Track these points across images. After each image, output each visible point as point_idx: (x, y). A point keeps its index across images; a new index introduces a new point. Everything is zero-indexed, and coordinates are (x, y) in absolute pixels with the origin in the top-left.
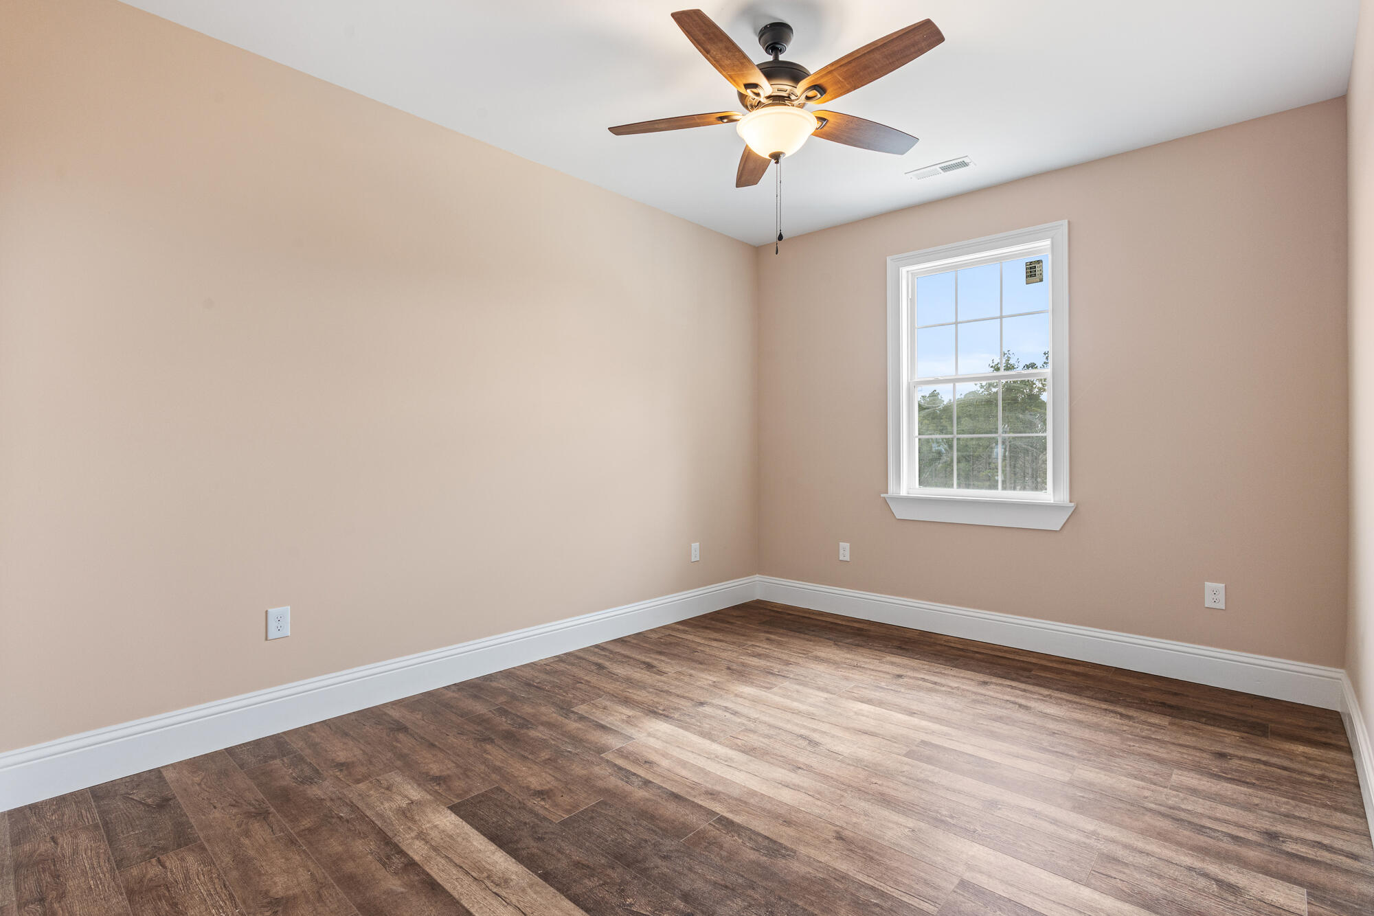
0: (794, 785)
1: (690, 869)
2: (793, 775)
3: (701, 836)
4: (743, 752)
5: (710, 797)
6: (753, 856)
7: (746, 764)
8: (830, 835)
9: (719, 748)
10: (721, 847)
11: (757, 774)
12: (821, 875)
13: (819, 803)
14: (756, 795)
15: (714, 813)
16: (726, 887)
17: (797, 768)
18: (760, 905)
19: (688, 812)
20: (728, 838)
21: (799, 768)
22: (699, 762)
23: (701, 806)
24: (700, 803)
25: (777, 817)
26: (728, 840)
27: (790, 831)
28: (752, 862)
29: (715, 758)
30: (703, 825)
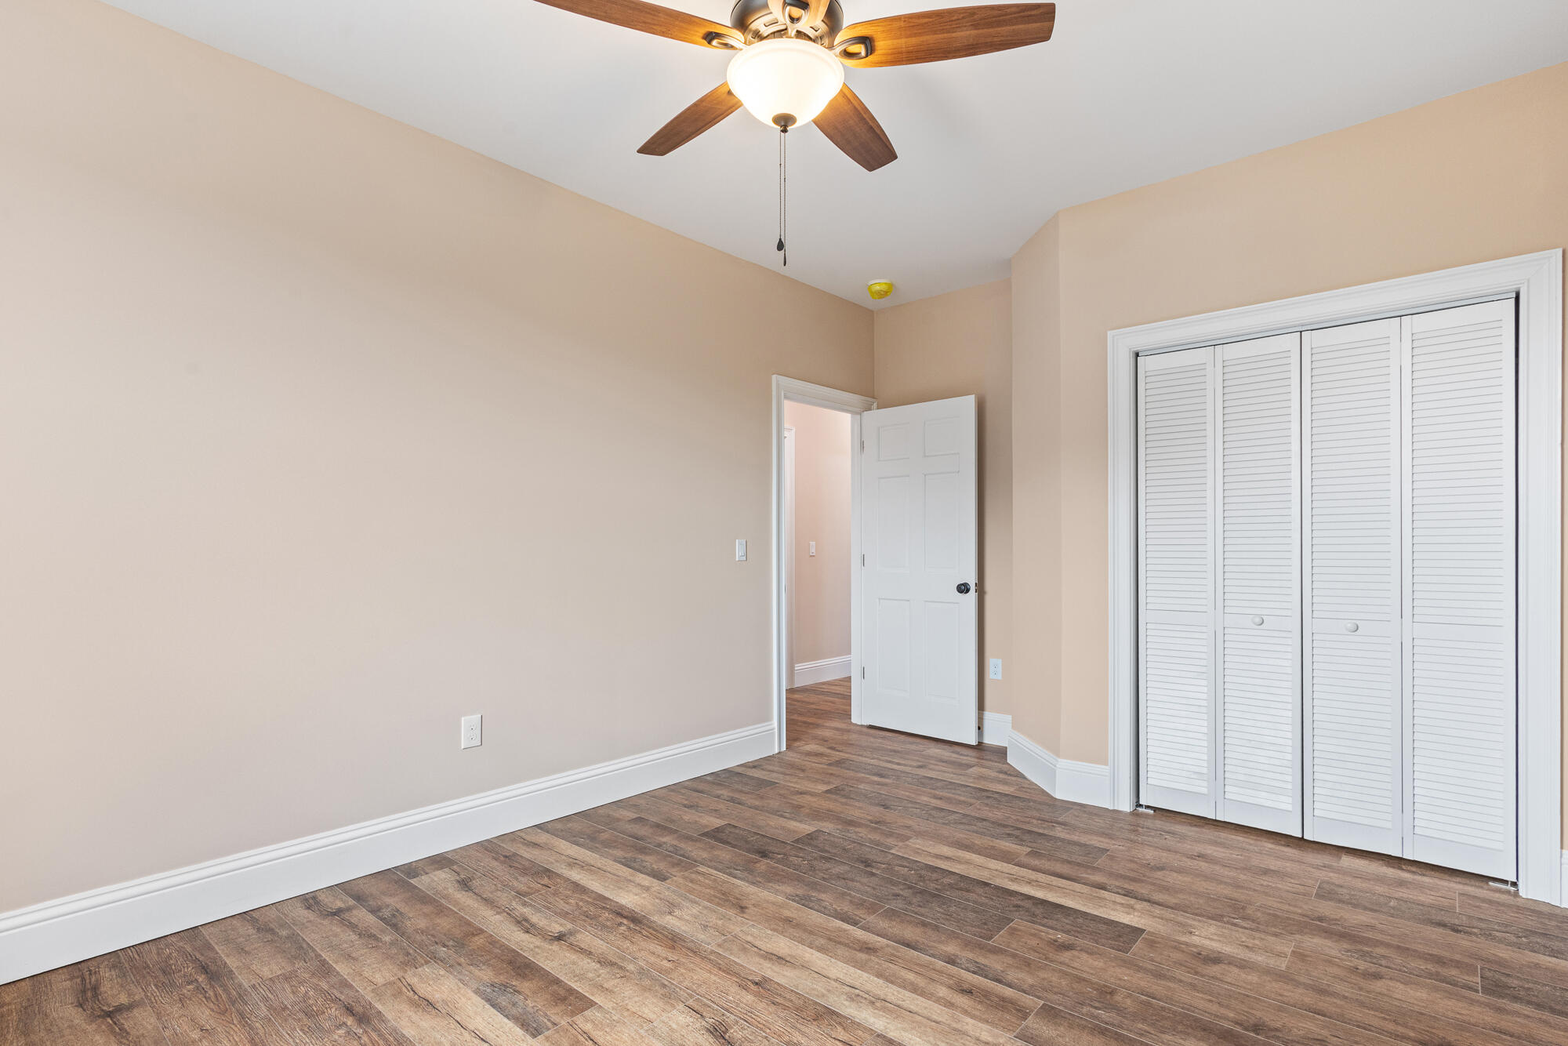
0: (770, 959)
1: (874, 889)
2: (769, 974)
3: (872, 909)
4: (833, 1013)
5: (870, 946)
6: (823, 896)
7: (829, 991)
8: (752, 910)
9: (872, 1020)
10: (851, 902)
11: (816, 975)
12: (771, 884)
13: (749, 938)
14: (817, 947)
15: (863, 928)
16: (844, 879)
17: (761, 985)
18: (819, 870)
19: (890, 930)
20: (846, 909)
21: (757, 984)
22: (896, 993)
23: (878, 935)
24: (880, 939)
25: (798, 926)
26: (845, 907)
27: (787, 913)
28: (824, 892)
29: (876, 1002)
30: (871, 918)
